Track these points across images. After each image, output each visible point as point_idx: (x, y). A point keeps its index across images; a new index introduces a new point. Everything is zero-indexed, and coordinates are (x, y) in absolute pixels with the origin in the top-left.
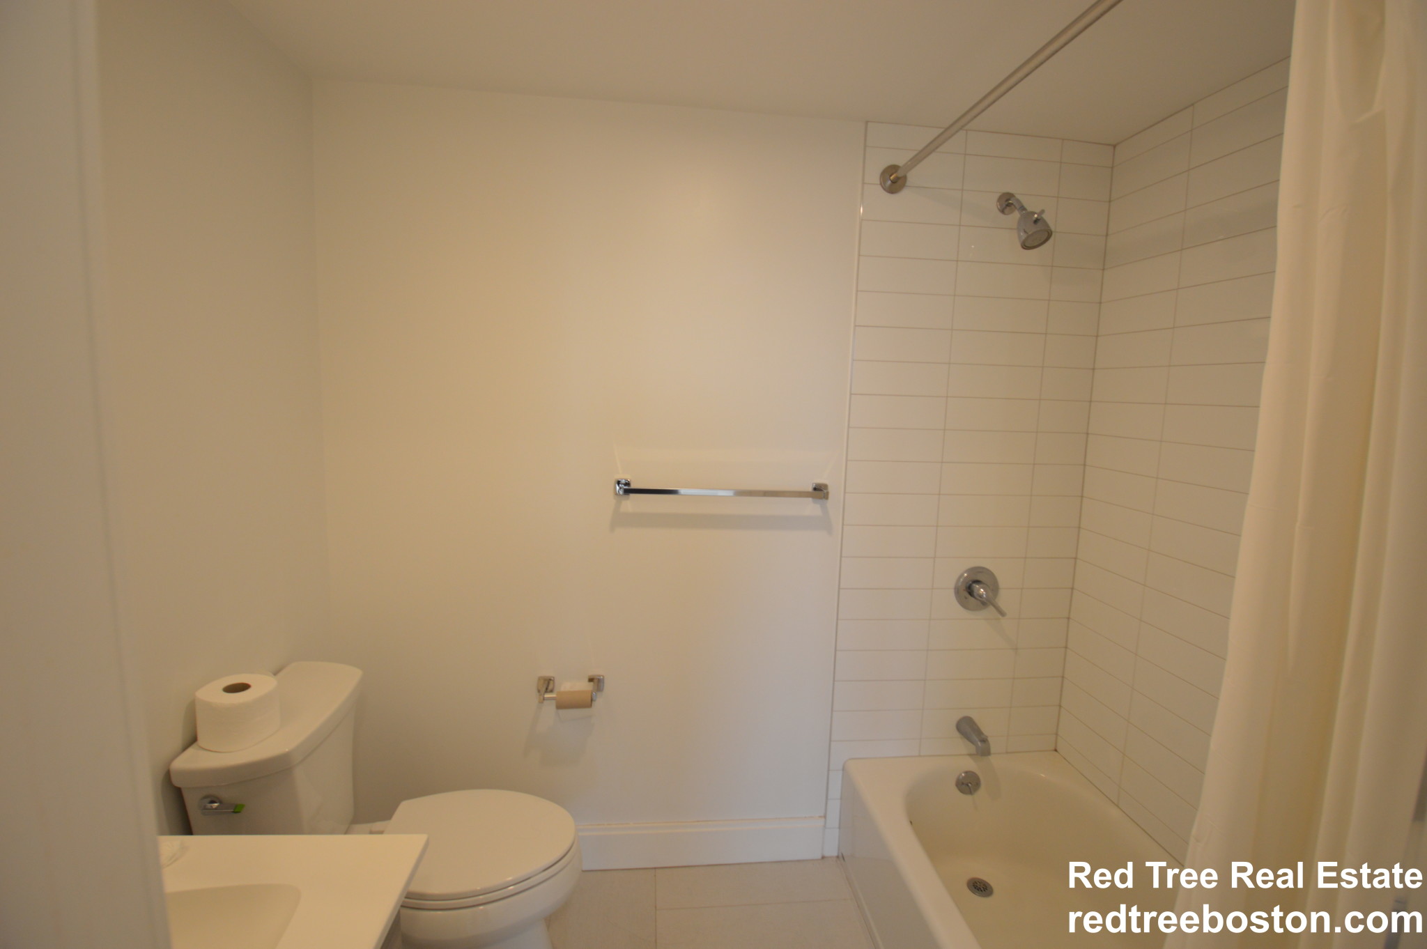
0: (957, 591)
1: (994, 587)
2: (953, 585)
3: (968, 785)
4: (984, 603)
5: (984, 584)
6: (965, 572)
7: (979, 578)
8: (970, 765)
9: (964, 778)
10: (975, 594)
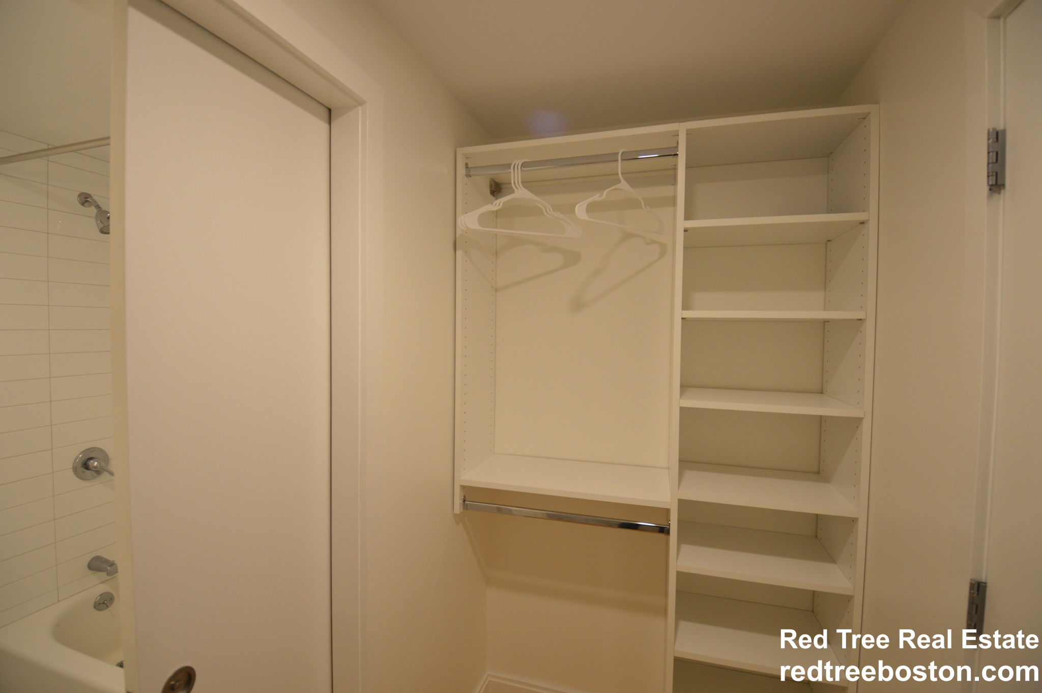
0: (75, 470)
1: (105, 458)
2: (71, 466)
3: (104, 603)
4: (98, 472)
5: (96, 458)
6: (80, 454)
7: (91, 456)
8: (104, 588)
9: (99, 599)
10: (91, 467)
